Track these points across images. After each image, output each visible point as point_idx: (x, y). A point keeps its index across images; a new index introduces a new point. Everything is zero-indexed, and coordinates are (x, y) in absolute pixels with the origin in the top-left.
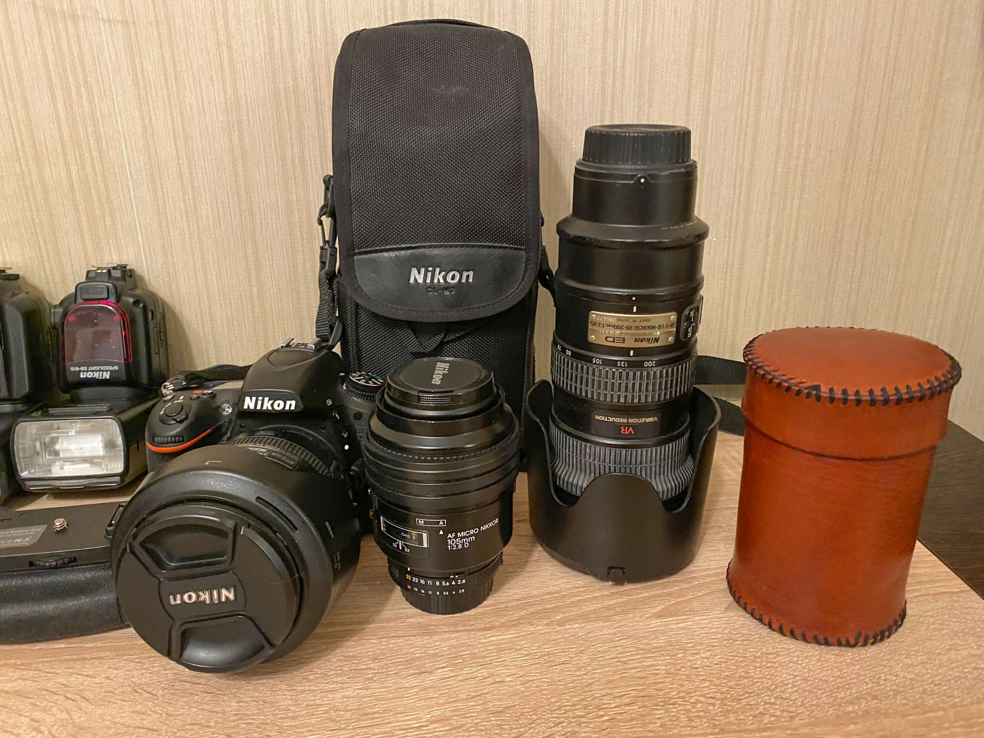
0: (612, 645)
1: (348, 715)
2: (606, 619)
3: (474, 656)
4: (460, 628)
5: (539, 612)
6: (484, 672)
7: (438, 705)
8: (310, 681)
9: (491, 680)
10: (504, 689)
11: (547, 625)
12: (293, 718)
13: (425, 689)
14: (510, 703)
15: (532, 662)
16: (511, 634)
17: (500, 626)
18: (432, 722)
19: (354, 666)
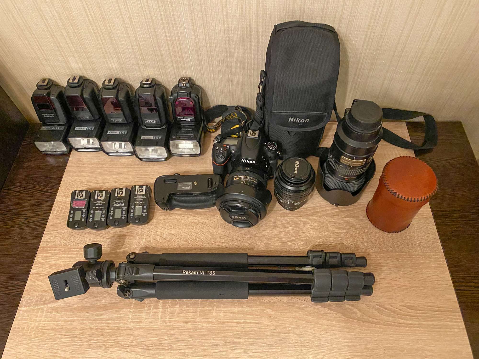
0: (332, 225)
1: (269, 237)
2: (332, 217)
3: (297, 224)
4: (294, 215)
5: (314, 212)
6: (300, 230)
7: (289, 237)
8: (259, 227)
9: (301, 232)
10: (304, 235)
11: (316, 217)
12: (257, 237)
13: (286, 232)
14: (305, 239)
15: (312, 228)
16: (306, 219)
17: (304, 216)
18: (288, 242)
19: (269, 224)
